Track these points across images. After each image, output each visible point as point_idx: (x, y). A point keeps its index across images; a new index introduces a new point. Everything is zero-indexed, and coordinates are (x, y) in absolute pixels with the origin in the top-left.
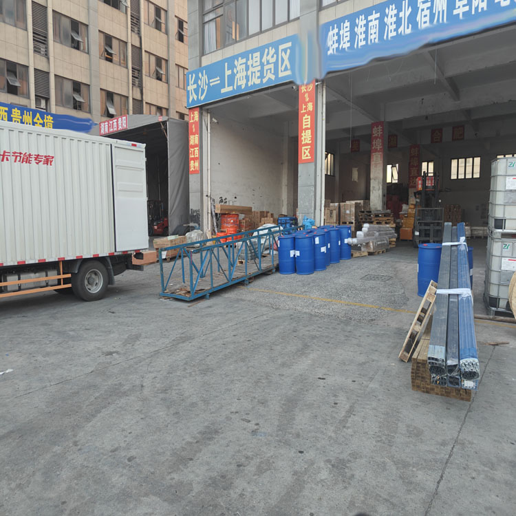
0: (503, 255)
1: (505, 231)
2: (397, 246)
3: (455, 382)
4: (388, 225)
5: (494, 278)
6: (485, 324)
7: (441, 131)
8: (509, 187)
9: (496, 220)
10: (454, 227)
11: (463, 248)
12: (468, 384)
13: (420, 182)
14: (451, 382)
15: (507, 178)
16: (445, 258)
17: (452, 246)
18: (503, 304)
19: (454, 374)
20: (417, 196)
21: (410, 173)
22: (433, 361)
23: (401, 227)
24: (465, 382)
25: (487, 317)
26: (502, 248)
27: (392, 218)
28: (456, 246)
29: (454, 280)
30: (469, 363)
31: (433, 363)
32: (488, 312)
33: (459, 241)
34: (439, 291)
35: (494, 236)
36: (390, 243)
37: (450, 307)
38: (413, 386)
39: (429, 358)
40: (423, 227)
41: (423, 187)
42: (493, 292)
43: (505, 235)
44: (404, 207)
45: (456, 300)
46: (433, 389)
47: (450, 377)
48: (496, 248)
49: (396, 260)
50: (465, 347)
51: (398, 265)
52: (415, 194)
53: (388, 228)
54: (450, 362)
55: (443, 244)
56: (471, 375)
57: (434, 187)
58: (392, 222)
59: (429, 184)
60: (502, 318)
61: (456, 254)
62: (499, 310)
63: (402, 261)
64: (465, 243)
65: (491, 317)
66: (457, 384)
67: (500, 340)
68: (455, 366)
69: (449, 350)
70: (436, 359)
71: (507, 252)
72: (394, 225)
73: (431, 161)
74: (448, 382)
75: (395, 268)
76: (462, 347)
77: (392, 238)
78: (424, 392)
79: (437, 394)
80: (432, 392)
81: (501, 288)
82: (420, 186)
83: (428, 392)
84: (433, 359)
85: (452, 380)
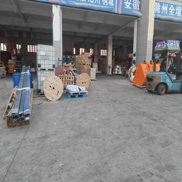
0: (41, 76)
1: (41, 68)
2: (7, 76)
3: (22, 119)
4: (1, 68)
5: (39, 84)
6: (37, 99)
7: (22, 33)
8: (41, 54)
9: (38, 65)
10: (26, 67)
11: (28, 74)
12: (27, 118)
13: (15, 51)
14: (21, 120)
15: (41, 51)
16: (22, 78)
17: (25, 74)
18: (42, 91)
19: (22, 117)
20: (14, 56)
21: (11, 48)
22: (14, 114)
23: (9, 68)
24: (26, 118)
25: (38, 96)
26: (41, 74)
27: (4, 65)
28: (26, 73)
29: (24, 85)
30: (27, 111)
31: (14, 115)
32: (38, 94)
33: (27, 72)
34: (19, 89)
35: (38, 70)
36: (3, 75)
37: (22, 94)
38: (8, 127)
39: (12, 114)
40: (17, 68)
41: (16, 53)
42: (39, 88)
43: (41, 70)
44: (9, 60)
45: (24, 92)
46: (16, 125)
47: (21, 118)
48: (39, 73)
49: (6, 81)
50: (26, 107)
51: (6, 83)
52: (13, 55)
53: (2, 68)
54: (20, 113)
55: (22, 73)
56: (28, 115)
57: (20, 53)
58: (4, 66)
59: (18, 52)
60: (42, 96)
61: (26, 76)
62: (41, 93)
63: (8, 81)
64: (29, 72)
65: (39, 96)
66: (23, 120)
67: (41, 102)
68: (22, 114)
69: (20, 109)
70: (15, 114)
71: (42, 75)
72: (5, 68)
73: (20, 44)
74: (20, 120)
75: (5, 84)
76: (25, 106)
77: (4, 72)
78: (12, 127)
79: (18, 126)
80: (16, 126)
81: (41, 86)
82: (15, 53)
83: (14, 127)
84: (13, 114)
85: (21, 119)
